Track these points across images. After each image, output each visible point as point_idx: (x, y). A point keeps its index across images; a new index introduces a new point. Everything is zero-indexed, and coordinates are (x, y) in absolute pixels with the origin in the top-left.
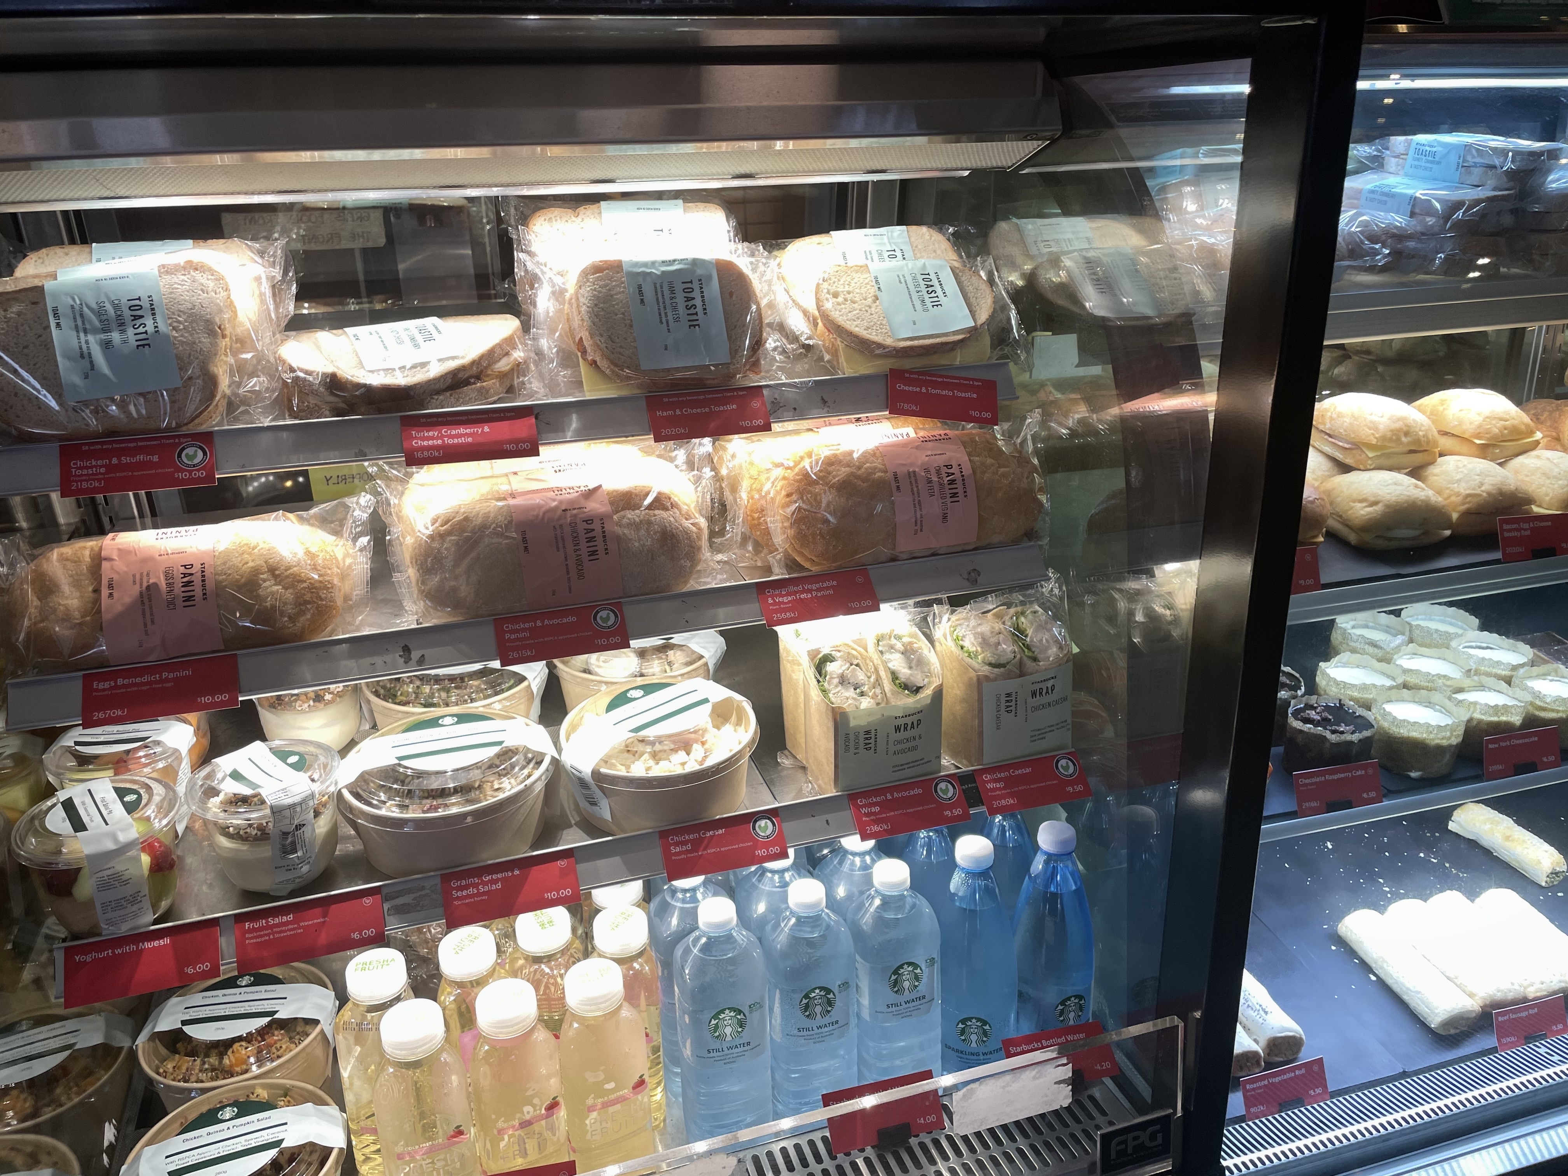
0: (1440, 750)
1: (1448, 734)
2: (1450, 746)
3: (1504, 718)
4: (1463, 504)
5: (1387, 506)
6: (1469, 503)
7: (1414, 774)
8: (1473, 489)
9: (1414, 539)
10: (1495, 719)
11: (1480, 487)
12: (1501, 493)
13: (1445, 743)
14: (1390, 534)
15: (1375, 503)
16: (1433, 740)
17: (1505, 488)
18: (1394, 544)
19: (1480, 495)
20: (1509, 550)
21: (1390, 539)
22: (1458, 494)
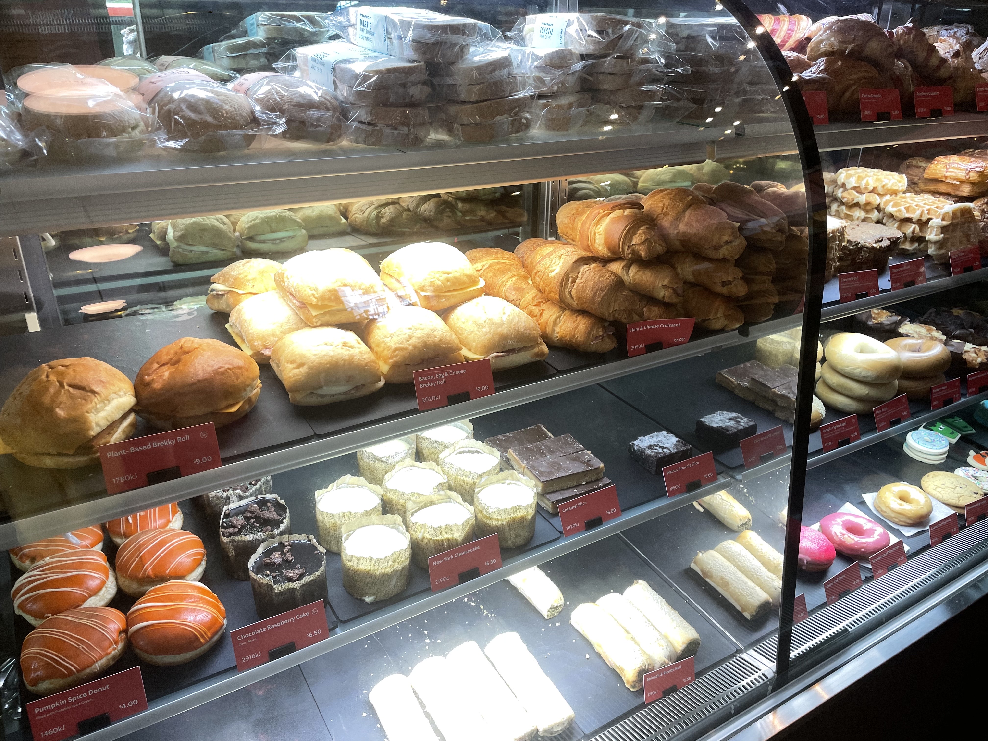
0: (386, 577)
1: (390, 563)
2: (395, 571)
3: (448, 536)
4: (392, 357)
5: (311, 368)
6: (396, 356)
7: (368, 599)
8: (402, 343)
9: (345, 393)
10: (440, 538)
11: (408, 341)
12: (426, 345)
13: (389, 570)
14: (320, 392)
15: (301, 365)
16: (378, 570)
17: (431, 340)
18: (327, 400)
19: (406, 349)
20: (424, 400)
21: (323, 396)
22: (389, 348)
